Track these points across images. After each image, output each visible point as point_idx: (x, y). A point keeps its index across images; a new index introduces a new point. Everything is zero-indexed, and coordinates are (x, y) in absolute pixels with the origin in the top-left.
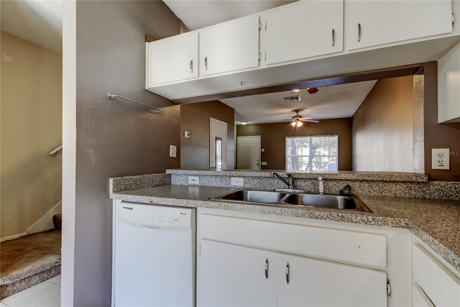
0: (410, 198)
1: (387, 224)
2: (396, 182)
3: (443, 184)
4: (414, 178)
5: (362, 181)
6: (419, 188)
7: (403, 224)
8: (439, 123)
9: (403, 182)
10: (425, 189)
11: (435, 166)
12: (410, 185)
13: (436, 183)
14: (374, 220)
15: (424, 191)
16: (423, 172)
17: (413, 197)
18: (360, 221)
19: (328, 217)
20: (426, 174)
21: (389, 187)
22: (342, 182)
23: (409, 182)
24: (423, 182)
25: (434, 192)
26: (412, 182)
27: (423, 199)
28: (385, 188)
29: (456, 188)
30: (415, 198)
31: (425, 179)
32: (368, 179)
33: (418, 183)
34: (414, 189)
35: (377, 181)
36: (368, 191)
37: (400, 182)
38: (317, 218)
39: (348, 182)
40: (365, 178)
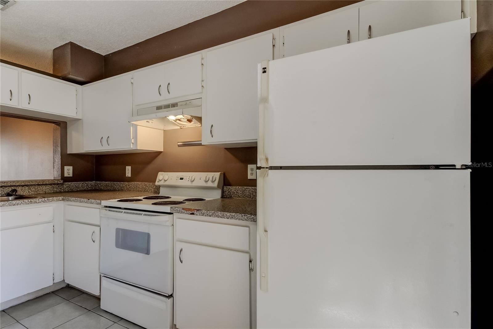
0: (54, 193)
1: (53, 200)
2: (46, 184)
3: (70, 184)
4: (56, 182)
5: (23, 186)
6: (58, 187)
7: (61, 199)
8: (68, 153)
9: (50, 184)
10: (61, 187)
11: (66, 175)
12: (54, 186)
13: (67, 183)
14: (48, 200)
15: (60, 188)
16: (60, 178)
17: (55, 192)
18: (41, 202)
19: (21, 203)
20: (62, 179)
21: (42, 188)
22: (8, 188)
23: (53, 184)
24: (60, 184)
25: (66, 188)
26: (54, 184)
27: (60, 192)
28: (39, 188)
29: (75, 185)
30: (56, 192)
31: (62, 182)
32: (28, 184)
33: (58, 184)
34: (56, 188)
35: (34, 185)
36: (27, 192)
37: (48, 184)
38: (14, 205)
39: (13, 187)
40: (26, 184)
